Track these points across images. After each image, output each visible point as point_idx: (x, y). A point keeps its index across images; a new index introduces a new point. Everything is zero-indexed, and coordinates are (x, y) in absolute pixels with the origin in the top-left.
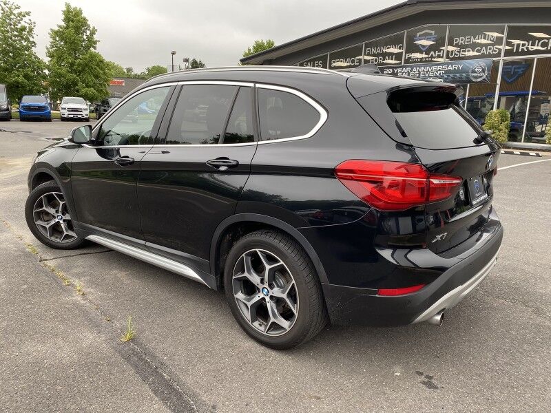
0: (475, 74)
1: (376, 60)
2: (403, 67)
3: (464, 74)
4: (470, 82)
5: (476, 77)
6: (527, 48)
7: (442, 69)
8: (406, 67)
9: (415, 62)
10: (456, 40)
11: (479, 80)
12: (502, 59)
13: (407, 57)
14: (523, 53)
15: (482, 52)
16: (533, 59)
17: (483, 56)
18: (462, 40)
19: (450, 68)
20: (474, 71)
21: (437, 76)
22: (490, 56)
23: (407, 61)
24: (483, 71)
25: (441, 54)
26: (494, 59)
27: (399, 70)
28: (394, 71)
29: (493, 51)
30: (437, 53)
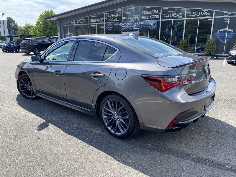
0: (151, 26)
1: (110, 20)
2: (122, 23)
3: (147, 26)
4: (150, 29)
5: (151, 27)
6: (169, 16)
7: (139, 24)
8: (124, 23)
9: (127, 21)
10: (143, 12)
11: (153, 28)
12: (160, 20)
13: (124, 19)
14: (168, 18)
15: (153, 17)
16: (172, 21)
17: (154, 19)
18: (145, 12)
19: (141, 23)
20: (151, 25)
21: (136, 27)
22: (156, 19)
23: (124, 20)
24: (154, 25)
25: (137, 17)
26: (158, 20)
27: (121, 24)
28: (118, 24)
29: (157, 17)
30: (136, 17)
